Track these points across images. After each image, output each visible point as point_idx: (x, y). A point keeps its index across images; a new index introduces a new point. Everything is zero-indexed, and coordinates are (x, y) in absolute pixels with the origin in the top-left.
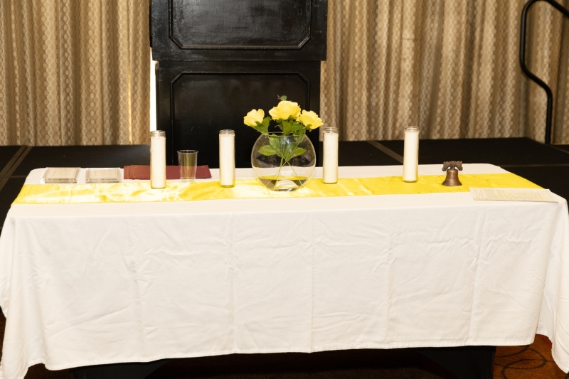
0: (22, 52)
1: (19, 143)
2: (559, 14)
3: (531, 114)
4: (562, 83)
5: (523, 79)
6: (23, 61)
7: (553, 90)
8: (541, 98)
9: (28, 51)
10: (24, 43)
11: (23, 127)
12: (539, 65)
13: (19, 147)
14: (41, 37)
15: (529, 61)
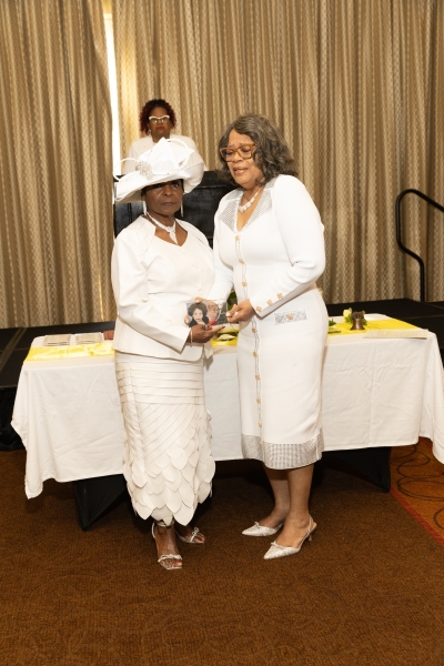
0: (16, 256)
1: (17, 326)
2: (424, 202)
3: (408, 280)
4: (430, 255)
5: (401, 254)
6: (16, 263)
7: (424, 260)
8: (415, 267)
9: (20, 255)
10: (16, 249)
12: (412, 242)
13: (16, 329)
15: (404, 240)
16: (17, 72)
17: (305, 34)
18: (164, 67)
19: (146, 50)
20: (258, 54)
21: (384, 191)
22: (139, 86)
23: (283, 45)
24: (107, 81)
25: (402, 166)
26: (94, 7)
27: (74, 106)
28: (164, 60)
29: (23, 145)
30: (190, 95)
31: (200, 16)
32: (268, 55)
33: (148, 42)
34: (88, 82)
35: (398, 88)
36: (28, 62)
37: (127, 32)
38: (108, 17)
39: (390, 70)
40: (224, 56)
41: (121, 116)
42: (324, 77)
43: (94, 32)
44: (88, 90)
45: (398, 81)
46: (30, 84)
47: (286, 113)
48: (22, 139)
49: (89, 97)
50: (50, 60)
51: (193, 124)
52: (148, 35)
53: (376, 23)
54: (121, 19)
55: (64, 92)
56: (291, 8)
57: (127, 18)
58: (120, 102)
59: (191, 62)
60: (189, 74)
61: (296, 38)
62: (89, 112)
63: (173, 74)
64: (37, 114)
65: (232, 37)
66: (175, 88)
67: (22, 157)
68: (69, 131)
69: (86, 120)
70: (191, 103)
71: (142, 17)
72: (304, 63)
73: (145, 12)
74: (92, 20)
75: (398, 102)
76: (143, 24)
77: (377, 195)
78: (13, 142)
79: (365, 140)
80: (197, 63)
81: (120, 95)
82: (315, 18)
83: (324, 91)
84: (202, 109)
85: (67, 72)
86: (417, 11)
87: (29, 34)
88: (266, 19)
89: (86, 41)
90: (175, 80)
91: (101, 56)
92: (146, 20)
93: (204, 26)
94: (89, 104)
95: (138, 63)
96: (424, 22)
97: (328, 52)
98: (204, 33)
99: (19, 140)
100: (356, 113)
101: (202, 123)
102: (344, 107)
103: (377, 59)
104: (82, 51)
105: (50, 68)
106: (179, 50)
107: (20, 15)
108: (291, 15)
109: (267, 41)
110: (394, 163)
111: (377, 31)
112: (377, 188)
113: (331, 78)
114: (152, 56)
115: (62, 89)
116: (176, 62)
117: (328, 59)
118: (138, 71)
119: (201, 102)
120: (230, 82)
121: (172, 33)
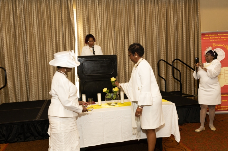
0: (45, 78)
1: (45, 99)
2: (165, 63)
3: (161, 85)
4: (167, 78)
5: (159, 77)
6: (45, 80)
7: (166, 80)
8: (163, 82)
9: (47, 78)
10: (46, 76)
11: (46, 95)
12: (162, 74)
13: (45, 100)
14: (50, 75)
15: (160, 74)
16: (47, 25)
17: (131, 16)
18: (91, 24)
19: (86, 19)
20: (118, 21)
21: (154, 60)
22: (83, 29)
23: (125, 19)
24: (74, 28)
25: (159, 53)
26: (71, 7)
27: (64, 35)
28: (91, 22)
29: (48, 46)
30: (98, 32)
31: (101, 10)
32: (121, 22)
33: (86, 17)
34: (68, 28)
35: (157, 31)
36: (51, 22)
37: (80, 14)
38: (75, 10)
39: (155, 24)
40: (108, 24)
41: (78, 38)
42: (136, 28)
43: (70, 14)
44: (68, 30)
45: (157, 29)
46: (51, 29)
47: (126, 38)
48: (48, 44)
49: (68, 32)
50: (57, 22)
51: (99, 40)
52: (86, 15)
53: (151, 14)
54: (79, 11)
55: (61, 31)
56: (127, 9)
57: (80, 10)
58: (78, 34)
59: (98, 23)
60: (98, 26)
61: (128, 17)
62: (69, 37)
63: (93, 26)
64: (53, 37)
65: (110, 17)
66: (94, 30)
67: (48, 49)
68: (62, 42)
69: (68, 39)
70: (98, 34)
71: (85, 10)
72: (131, 24)
73: (86, 9)
74: (70, 11)
75: (157, 35)
76: (85, 12)
77: (152, 61)
78: (45, 45)
79: (148, 45)
80: (100, 23)
81: (78, 32)
82: (134, 12)
83: (136, 32)
84: (101, 36)
85: (62, 25)
86: (162, 11)
87: (51, 14)
88: (120, 12)
89: (68, 17)
90: (94, 28)
91: (72, 21)
92: (86, 11)
93: (102, 13)
94: (69, 34)
95: (83, 23)
96: (164, 13)
97: (137, 21)
98: (102, 15)
99: (47, 44)
100: (146, 38)
101: (102, 40)
102: (142, 36)
103: (151, 23)
104: (67, 19)
105: (57, 24)
106: (95, 20)
107: (49, 9)
108: (127, 11)
109: (120, 18)
110: (157, 52)
111: (151, 16)
112: (152, 59)
113: (138, 28)
114: (87, 21)
115: (61, 30)
116: (94, 23)
117: (137, 23)
118: (83, 25)
119: (101, 34)
120: (110, 29)
121: (93, 15)
